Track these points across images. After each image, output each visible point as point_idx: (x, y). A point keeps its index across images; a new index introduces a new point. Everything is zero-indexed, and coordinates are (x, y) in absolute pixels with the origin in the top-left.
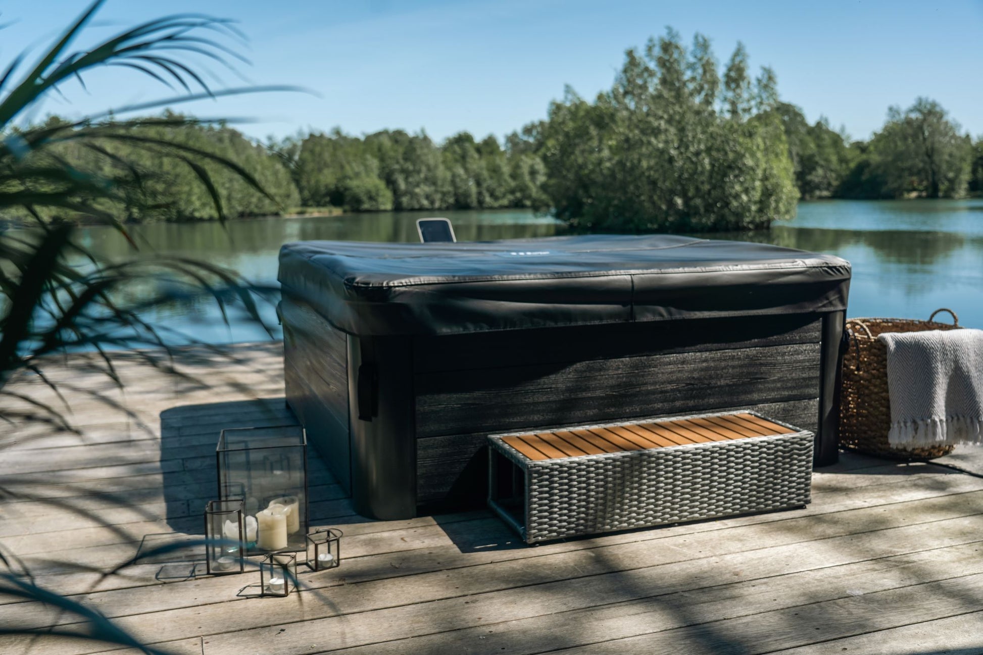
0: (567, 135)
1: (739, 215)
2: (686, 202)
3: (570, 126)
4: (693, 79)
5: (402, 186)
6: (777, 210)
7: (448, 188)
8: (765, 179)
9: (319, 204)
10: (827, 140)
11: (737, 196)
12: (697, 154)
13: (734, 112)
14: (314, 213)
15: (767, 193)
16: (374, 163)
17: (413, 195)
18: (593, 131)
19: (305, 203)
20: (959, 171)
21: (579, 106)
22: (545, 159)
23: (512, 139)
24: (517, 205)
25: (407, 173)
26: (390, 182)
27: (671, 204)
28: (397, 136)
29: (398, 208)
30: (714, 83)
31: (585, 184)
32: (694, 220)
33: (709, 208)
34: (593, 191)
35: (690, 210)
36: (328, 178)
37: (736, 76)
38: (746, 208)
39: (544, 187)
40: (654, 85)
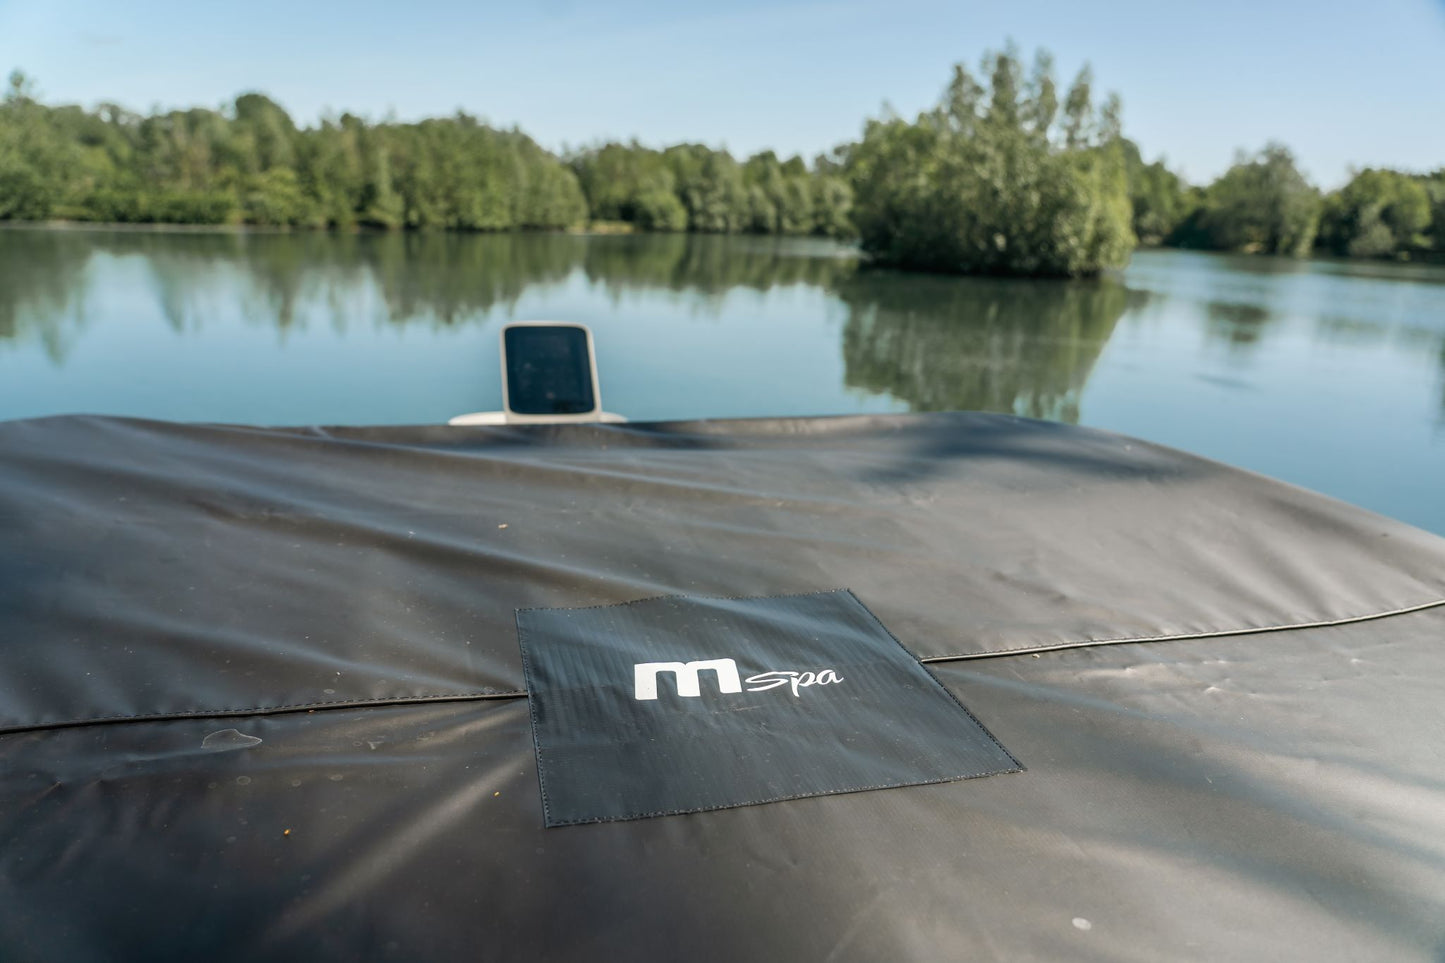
0: (880, 157)
1: (1065, 259)
2: (1010, 240)
3: (885, 148)
4: (1028, 102)
5: (697, 202)
6: (1108, 257)
7: (746, 208)
8: (1099, 221)
9: (608, 219)
10: (1164, 181)
11: (1065, 239)
12: (1026, 187)
13: (1071, 140)
14: (603, 228)
15: (1099, 239)
16: (669, 178)
17: (710, 217)
18: (911, 154)
19: (593, 217)
20: (1302, 225)
21: (897, 124)
22: (854, 184)
23: (821, 161)
24: (819, 232)
25: (703, 191)
26: (684, 198)
27: (991, 243)
28: (697, 151)
29: (692, 229)
30: (1051, 107)
31: (895, 214)
32: (1015, 264)
33: (1033, 250)
34: (906, 223)
35: (1011, 250)
36: (618, 192)
37: (1078, 101)
38: (1071, 252)
39: (851, 215)
40: (983, 106)
